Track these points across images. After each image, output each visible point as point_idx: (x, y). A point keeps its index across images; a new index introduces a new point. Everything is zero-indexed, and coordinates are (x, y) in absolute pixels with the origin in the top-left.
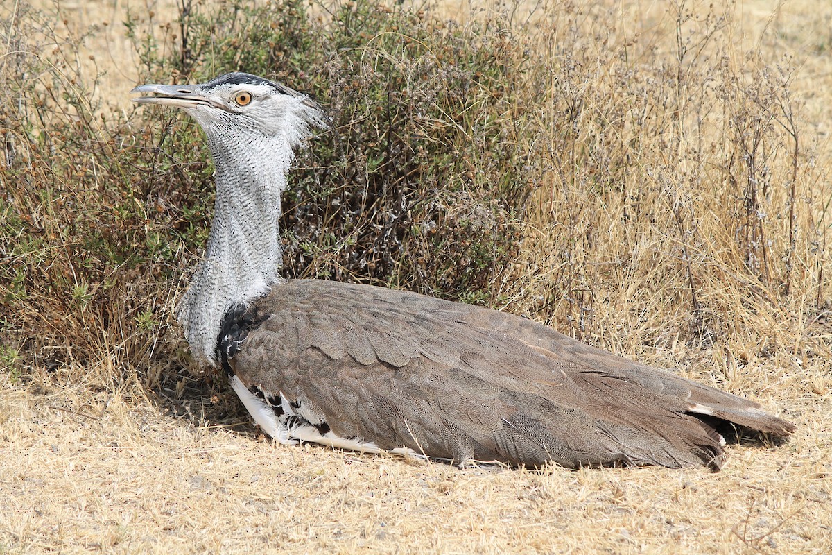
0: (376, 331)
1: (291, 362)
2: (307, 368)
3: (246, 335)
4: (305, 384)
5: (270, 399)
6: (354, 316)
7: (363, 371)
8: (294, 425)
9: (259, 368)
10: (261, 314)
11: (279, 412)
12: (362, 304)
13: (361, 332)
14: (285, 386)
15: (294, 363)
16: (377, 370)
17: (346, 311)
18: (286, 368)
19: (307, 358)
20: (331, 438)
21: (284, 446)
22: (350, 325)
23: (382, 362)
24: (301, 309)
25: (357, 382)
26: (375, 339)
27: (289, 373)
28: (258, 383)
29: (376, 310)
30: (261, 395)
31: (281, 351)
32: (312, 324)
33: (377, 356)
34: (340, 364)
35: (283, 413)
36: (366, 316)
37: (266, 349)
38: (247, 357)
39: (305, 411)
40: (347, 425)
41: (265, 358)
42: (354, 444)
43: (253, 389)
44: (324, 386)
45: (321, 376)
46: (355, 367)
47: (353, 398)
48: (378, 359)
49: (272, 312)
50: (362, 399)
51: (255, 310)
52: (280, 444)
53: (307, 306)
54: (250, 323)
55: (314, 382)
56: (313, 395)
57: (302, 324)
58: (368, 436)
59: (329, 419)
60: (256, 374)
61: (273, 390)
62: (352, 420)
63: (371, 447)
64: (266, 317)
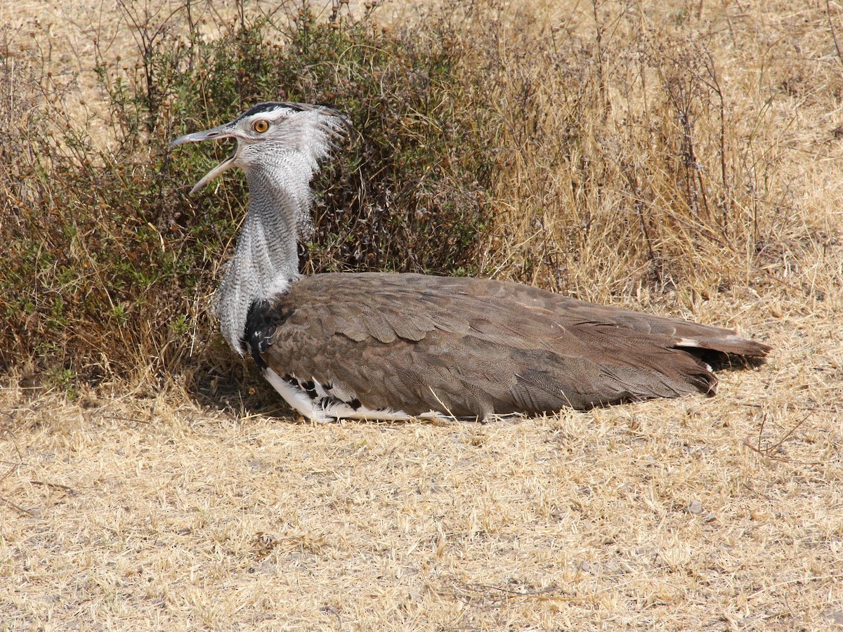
0: (391, 311)
1: (319, 349)
2: (334, 353)
3: (274, 330)
4: (335, 367)
5: (304, 385)
6: (369, 301)
7: (385, 349)
8: (329, 405)
9: (291, 358)
10: (285, 310)
11: (313, 395)
12: (373, 289)
13: (378, 315)
14: (316, 371)
15: (322, 350)
16: (398, 346)
17: (361, 298)
18: (316, 355)
19: (334, 344)
20: (363, 412)
21: (322, 425)
22: (367, 309)
23: (402, 339)
24: (320, 301)
25: (381, 359)
26: (392, 319)
27: (318, 359)
28: (291, 372)
29: (387, 293)
30: (295, 382)
31: (308, 341)
32: (333, 313)
33: (396, 334)
34: (364, 345)
35: (317, 396)
36: (379, 299)
37: (295, 340)
38: (278, 350)
39: (337, 391)
40: (376, 398)
41: (295, 349)
42: (386, 414)
43: (287, 378)
44: (352, 367)
45: (348, 359)
46: (377, 346)
47: (379, 374)
48: (398, 336)
49: (295, 308)
50: (387, 374)
51: (279, 307)
52: (318, 424)
53: (324, 298)
54: (276, 319)
55: (342, 364)
56: (343, 376)
57: (325, 316)
58: (396, 405)
59: (358, 395)
60: (288, 364)
61: (306, 377)
62: (380, 394)
63: (401, 415)
64: (291, 313)
